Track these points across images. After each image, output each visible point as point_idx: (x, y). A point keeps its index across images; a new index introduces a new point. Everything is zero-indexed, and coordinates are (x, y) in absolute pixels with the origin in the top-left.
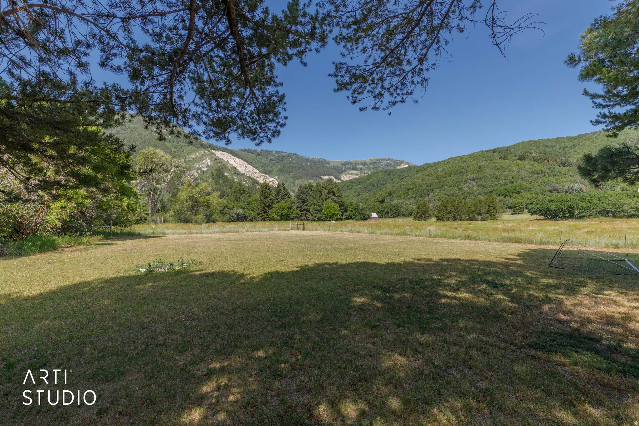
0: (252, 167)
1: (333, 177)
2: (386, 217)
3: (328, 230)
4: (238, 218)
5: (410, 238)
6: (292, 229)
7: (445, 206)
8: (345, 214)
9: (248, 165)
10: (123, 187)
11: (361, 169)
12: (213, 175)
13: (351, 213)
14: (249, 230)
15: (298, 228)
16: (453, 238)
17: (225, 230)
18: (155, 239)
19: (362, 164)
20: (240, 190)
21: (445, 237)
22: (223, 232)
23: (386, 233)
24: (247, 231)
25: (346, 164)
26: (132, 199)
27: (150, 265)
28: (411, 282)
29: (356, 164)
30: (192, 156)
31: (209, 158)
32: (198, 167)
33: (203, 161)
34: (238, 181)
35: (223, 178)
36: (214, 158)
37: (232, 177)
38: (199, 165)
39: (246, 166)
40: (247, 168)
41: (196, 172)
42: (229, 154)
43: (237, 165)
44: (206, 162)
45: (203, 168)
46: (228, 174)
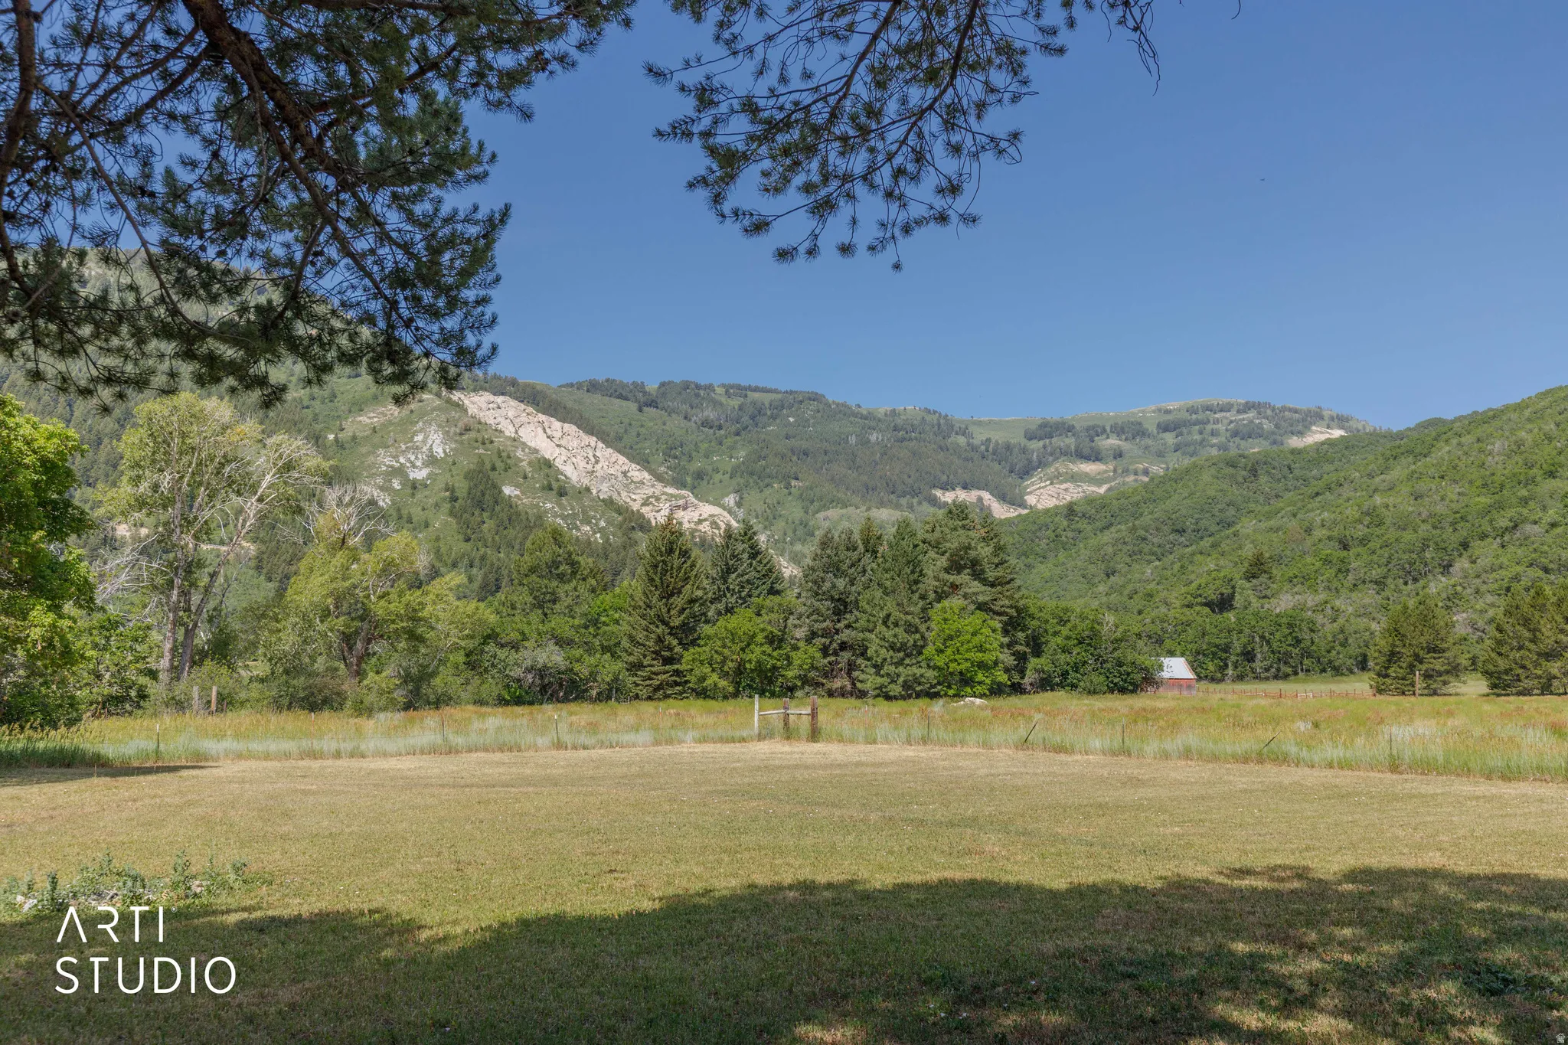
0: (622, 459)
1: (986, 496)
2: (1240, 678)
3: (924, 741)
4: (544, 688)
5: (1289, 776)
6: (761, 737)
7: (1526, 622)
8: (1033, 662)
9: (605, 452)
10: (33, 559)
11: (1119, 455)
12: (454, 499)
13: (1063, 658)
14: (567, 738)
15: (789, 733)
16: (1508, 775)
17: (459, 740)
18: (150, 778)
19: (1119, 430)
20: (555, 564)
21: (1465, 771)
22: (451, 750)
23: (1187, 754)
24: (559, 745)
25: (1047, 430)
26: (68, 607)
27: (54, 882)
28: (1107, 966)
29: (1095, 431)
30: (369, 419)
31: (439, 426)
32: (391, 467)
33: (411, 440)
34: (559, 520)
35: (498, 508)
36: (461, 424)
37: (537, 506)
38: (396, 457)
39: (598, 454)
40: (603, 463)
41: (382, 489)
42: (523, 406)
43: (558, 450)
44: (424, 441)
45: (414, 466)
46: (517, 492)
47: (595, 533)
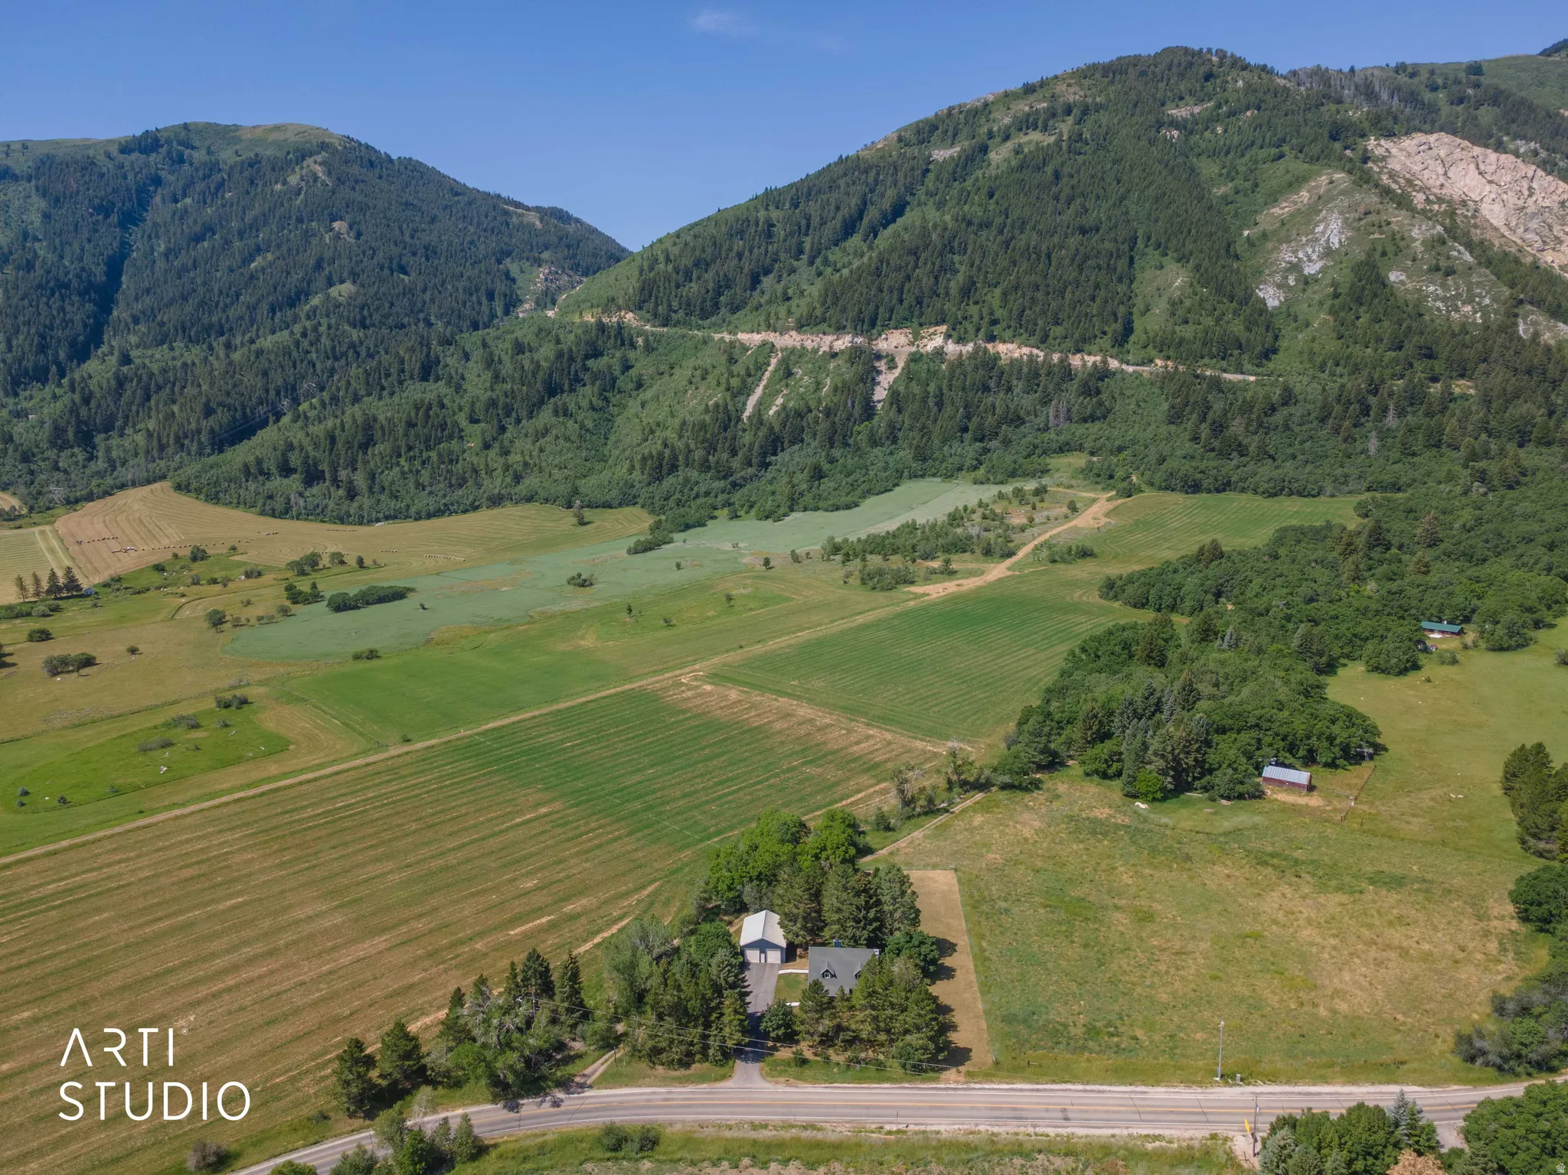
31: (1341, 213)
32: (1290, 263)
33: (1312, 232)
34: (1439, 304)
35: (1376, 301)
36: (1362, 209)
37: (1420, 290)
38: (1295, 252)
39: (1535, 185)
40: (1538, 195)
41: (1279, 286)
42: (1459, 141)
43: (1488, 188)
44: (1323, 233)
45: (1310, 260)
46: (1403, 278)
47: (1475, 312)
